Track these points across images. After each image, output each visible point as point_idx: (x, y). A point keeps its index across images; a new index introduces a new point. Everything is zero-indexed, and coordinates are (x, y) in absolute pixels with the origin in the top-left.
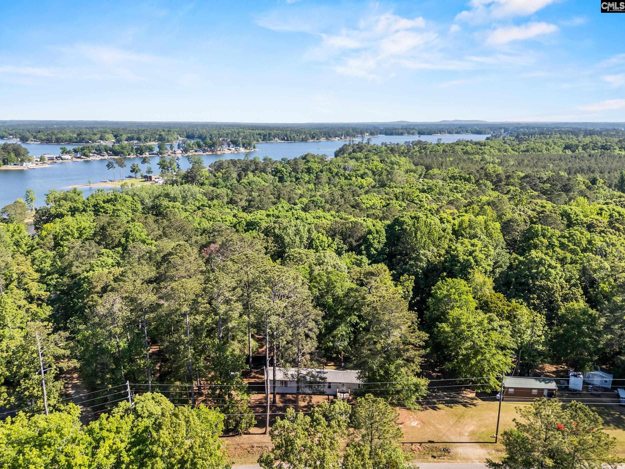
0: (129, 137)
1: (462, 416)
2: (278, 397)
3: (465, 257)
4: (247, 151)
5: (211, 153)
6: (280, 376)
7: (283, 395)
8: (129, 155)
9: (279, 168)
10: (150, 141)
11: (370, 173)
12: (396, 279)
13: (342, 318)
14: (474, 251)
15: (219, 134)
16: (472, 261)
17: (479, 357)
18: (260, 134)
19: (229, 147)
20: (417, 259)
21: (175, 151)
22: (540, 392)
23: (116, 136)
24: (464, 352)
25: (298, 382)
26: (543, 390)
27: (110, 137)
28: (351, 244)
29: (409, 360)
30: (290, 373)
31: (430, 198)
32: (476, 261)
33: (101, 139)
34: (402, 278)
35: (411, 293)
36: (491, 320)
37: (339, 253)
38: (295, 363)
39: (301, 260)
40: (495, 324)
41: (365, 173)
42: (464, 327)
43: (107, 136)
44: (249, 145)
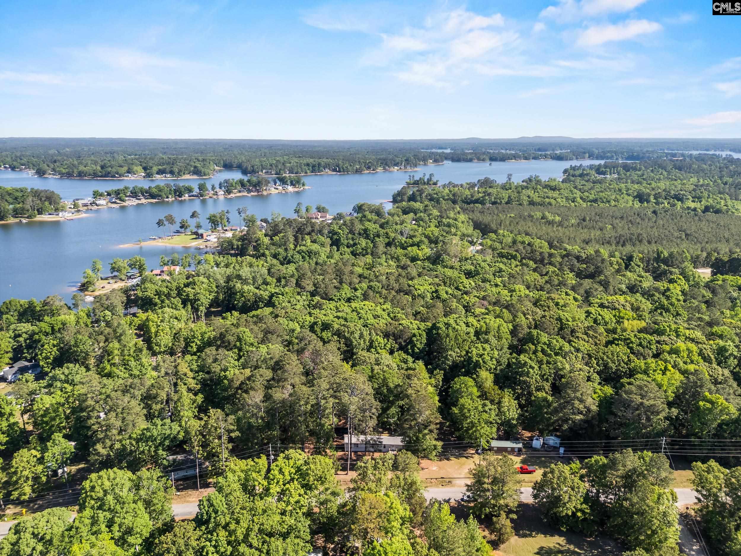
0: (160, 170)
1: (464, 464)
2: (353, 454)
3: (477, 359)
4: (296, 190)
5: (256, 194)
6: (354, 440)
7: (356, 452)
8: (167, 197)
9: (335, 229)
10: (184, 173)
11: (426, 241)
12: (431, 372)
13: (392, 403)
14: (484, 354)
15: (262, 165)
16: (481, 361)
17: (474, 429)
18: (308, 165)
19: (275, 185)
20: (446, 358)
21: (216, 192)
22: (513, 449)
23: (145, 169)
24: (467, 426)
25: (366, 444)
26: (514, 448)
27: (139, 170)
28: (400, 344)
29: (431, 431)
30: (360, 439)
31: (473, 284)
32: (484, 362)
33: (128, 172)
34: (435, 372)
35: (441, 383)
36: (484, 405)
37: (391, 352)
38: (363, 433)
39: (365, 361)
40: (487, 408)
41: (421, 241)
42: (466, 411)
43: (135, 168)
44: (298, 182)
